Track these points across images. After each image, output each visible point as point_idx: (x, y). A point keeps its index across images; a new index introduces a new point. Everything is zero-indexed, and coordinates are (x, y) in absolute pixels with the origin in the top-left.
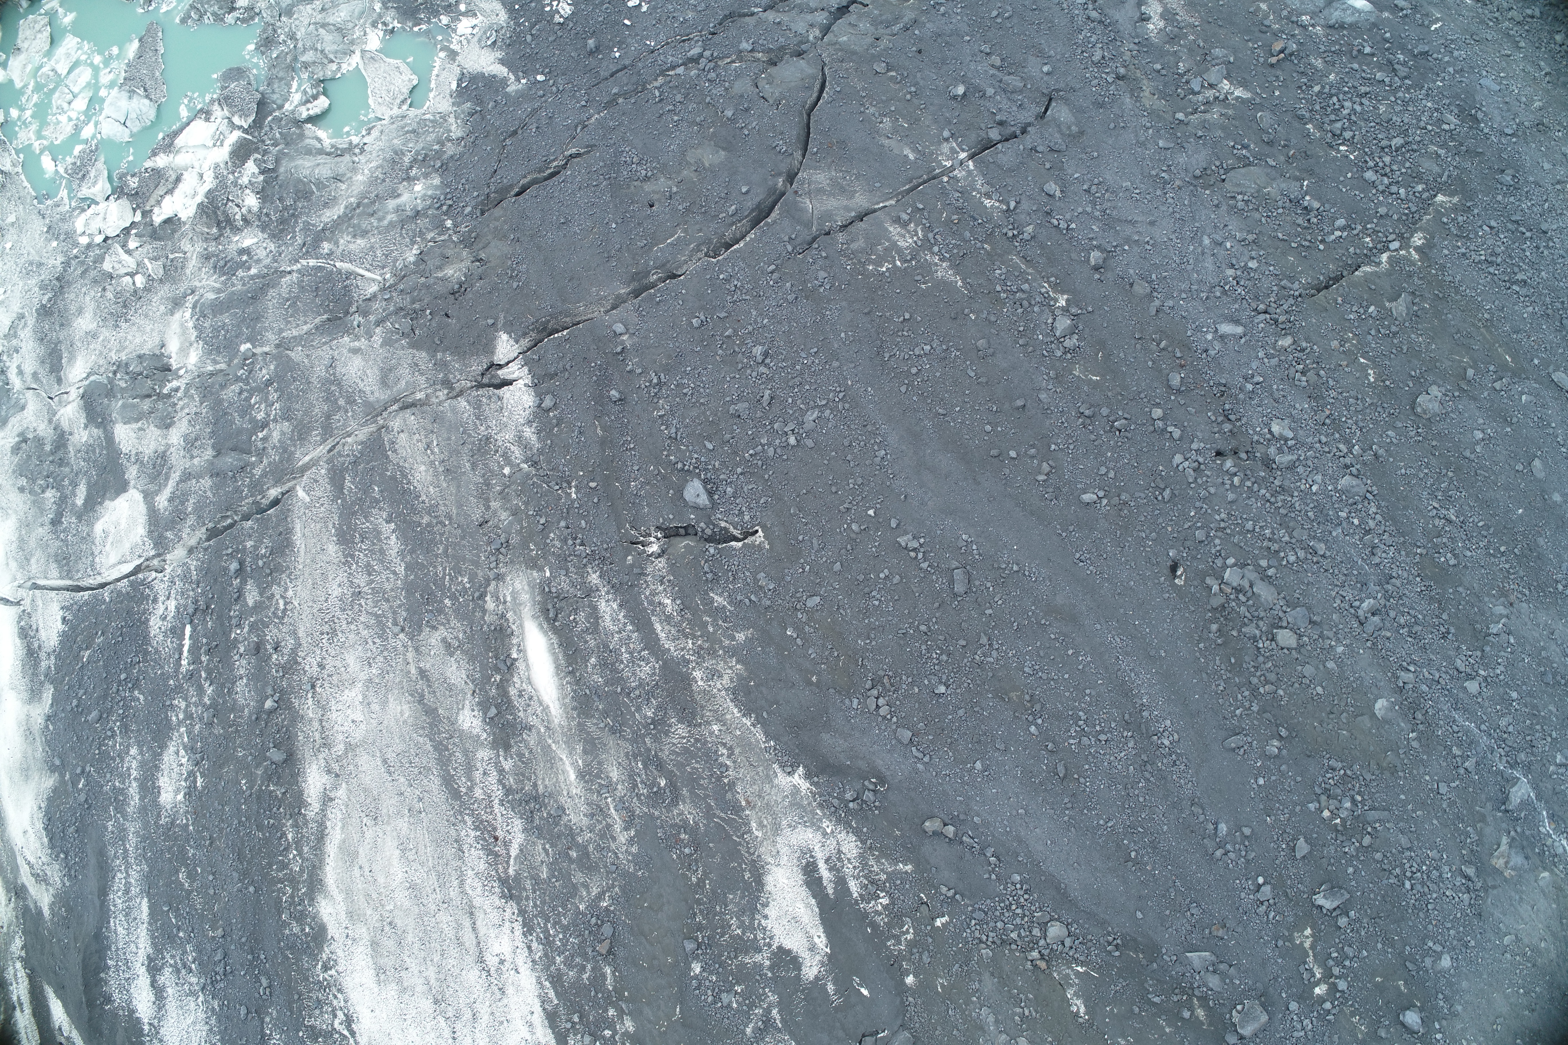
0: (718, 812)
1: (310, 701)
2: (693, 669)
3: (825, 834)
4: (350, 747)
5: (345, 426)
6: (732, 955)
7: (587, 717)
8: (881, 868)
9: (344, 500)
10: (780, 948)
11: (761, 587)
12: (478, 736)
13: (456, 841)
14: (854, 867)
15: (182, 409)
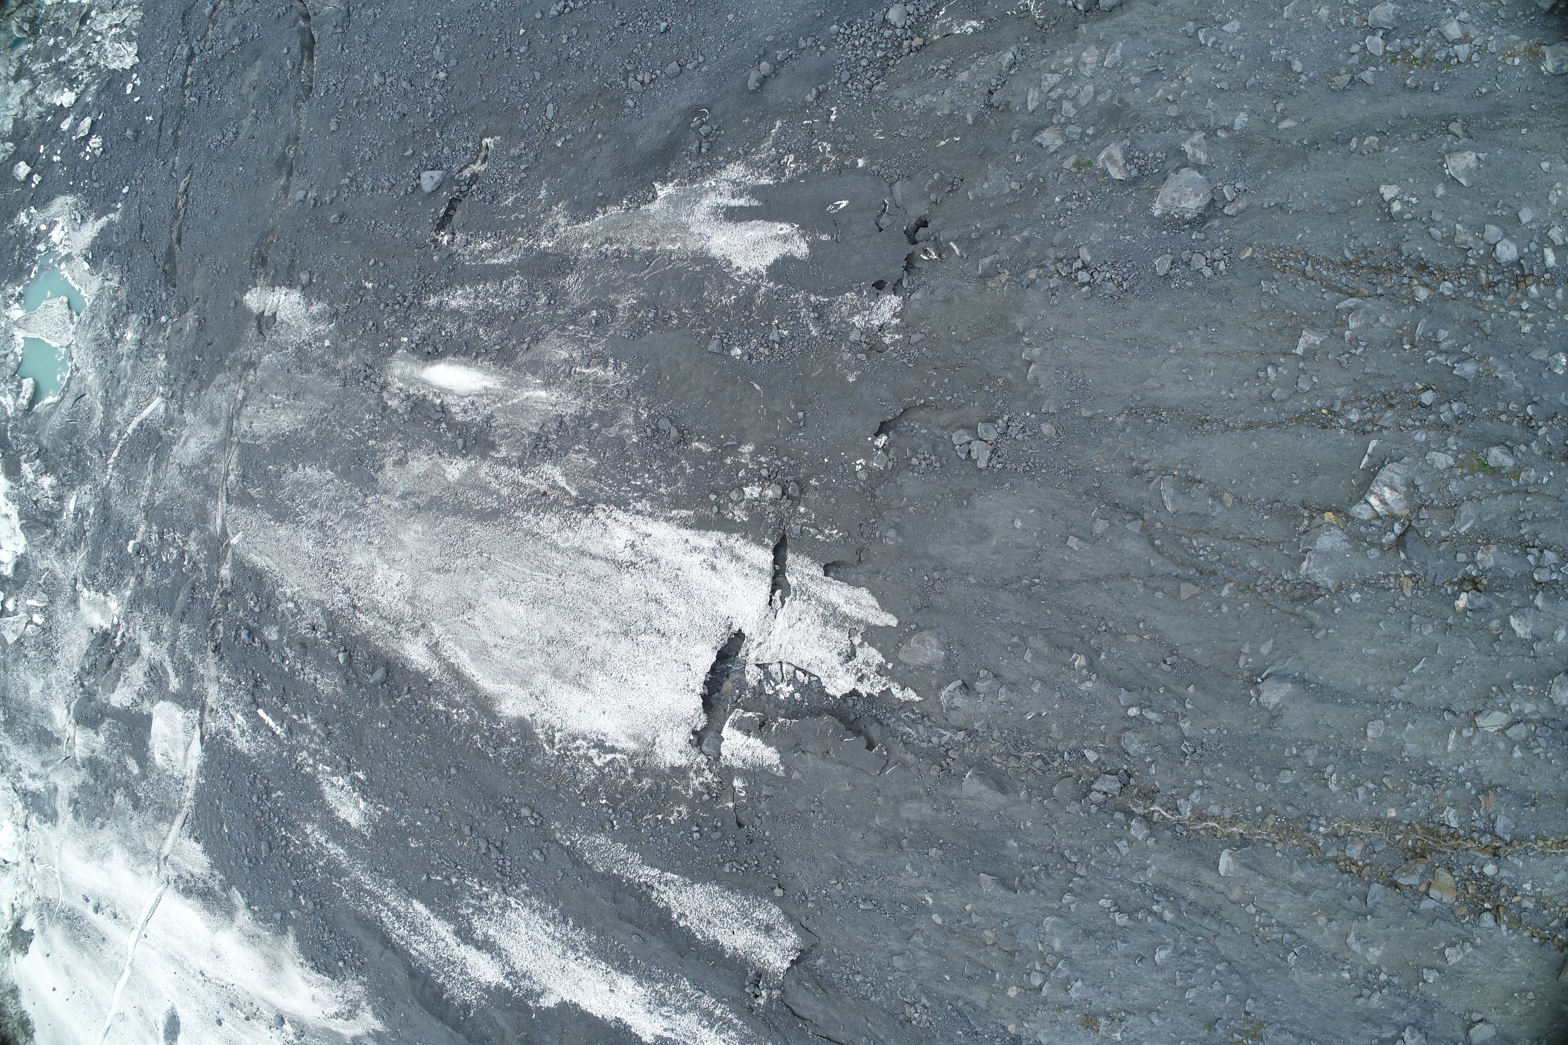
0: (642, 274)
1: (363, 618)
2: (538, 246)
3: (713, 189)
4: (411, 600)
5: (219, 474)
6: (747, 313)
7: (514, 359)
8: (766, 150)
9: (260, 500)
10: (769, 268)
11: (520, 156)
12: (470, 468)
13: (526, 535)
14: (752, 174)
15: (134, 631)
